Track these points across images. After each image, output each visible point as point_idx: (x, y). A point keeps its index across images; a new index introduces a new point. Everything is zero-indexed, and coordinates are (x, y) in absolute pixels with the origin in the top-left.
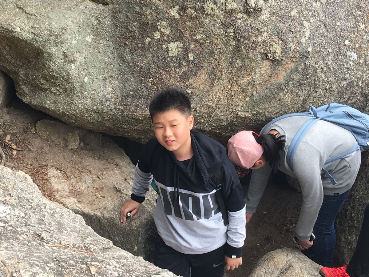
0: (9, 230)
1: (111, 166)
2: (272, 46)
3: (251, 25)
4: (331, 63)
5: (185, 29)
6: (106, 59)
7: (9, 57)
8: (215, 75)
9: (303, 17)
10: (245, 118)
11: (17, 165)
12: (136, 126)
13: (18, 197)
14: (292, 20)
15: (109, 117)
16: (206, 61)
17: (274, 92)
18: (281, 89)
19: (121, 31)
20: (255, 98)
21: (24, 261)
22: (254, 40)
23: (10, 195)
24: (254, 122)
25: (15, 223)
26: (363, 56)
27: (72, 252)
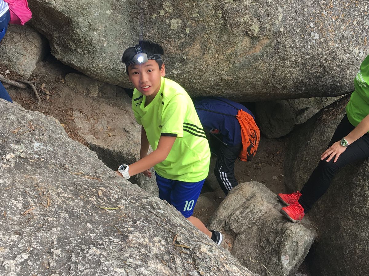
0: (42, 161)
1: (123, 112)
2: (252, 25)
3: (236, 8)
4: (298, 41)
5: (184, 8)
6: (121, 29)
7: (46, 22)
8: (206, 46)
9: (278, 3)
10: (228, 80)
11: (49, 107)
13: (49, 136)
14: (269, 6)
15: (122, 75)
16: (200, 34)
17: (252, 61)
18: (257, 59)
19: (134, 7)
20: (236, 65)
21: (52, 184)
22: (237, 21)
23: (43, 135)
24: (235, 84)
25: (46, 156)
26: (324, 36)
27: (86, 179)
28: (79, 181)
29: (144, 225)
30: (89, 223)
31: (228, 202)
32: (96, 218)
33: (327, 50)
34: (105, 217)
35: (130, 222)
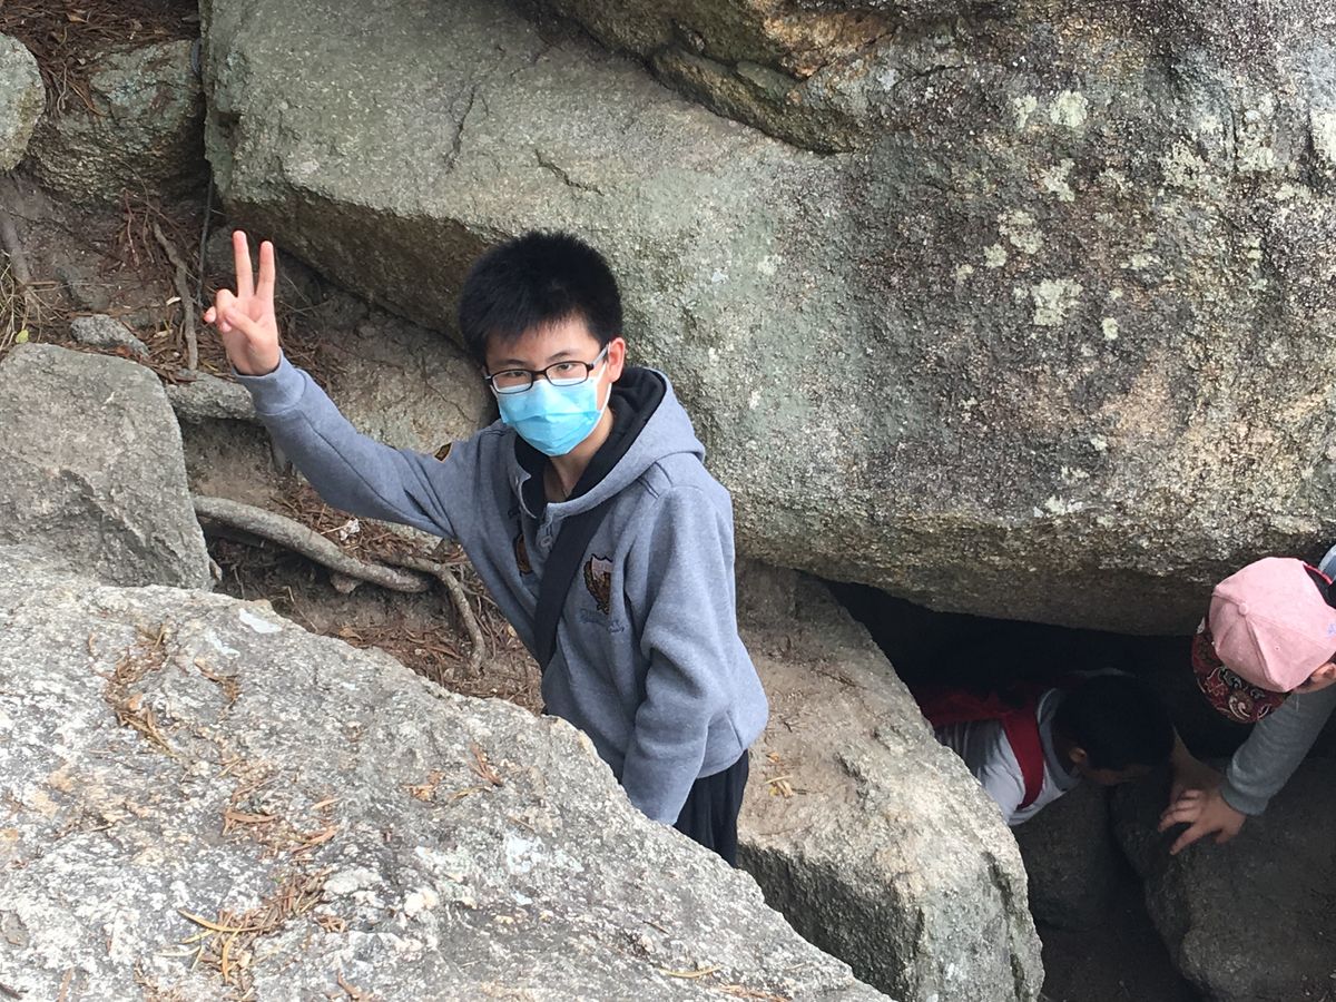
0: (544, 920)
1: (828, 684)
3: (1324, 224)
5: (1091, 235)
6: (822, 331)
8: (1193, 391)
10: (1297, 536)
11: (520, 669)
12: (914, 553)
13: (561, 808)
15: (826, 525)
19: (876, 240)
20: (1332, 469)
23: (537, 801)
25: (558, 894)
27: (728, 996)
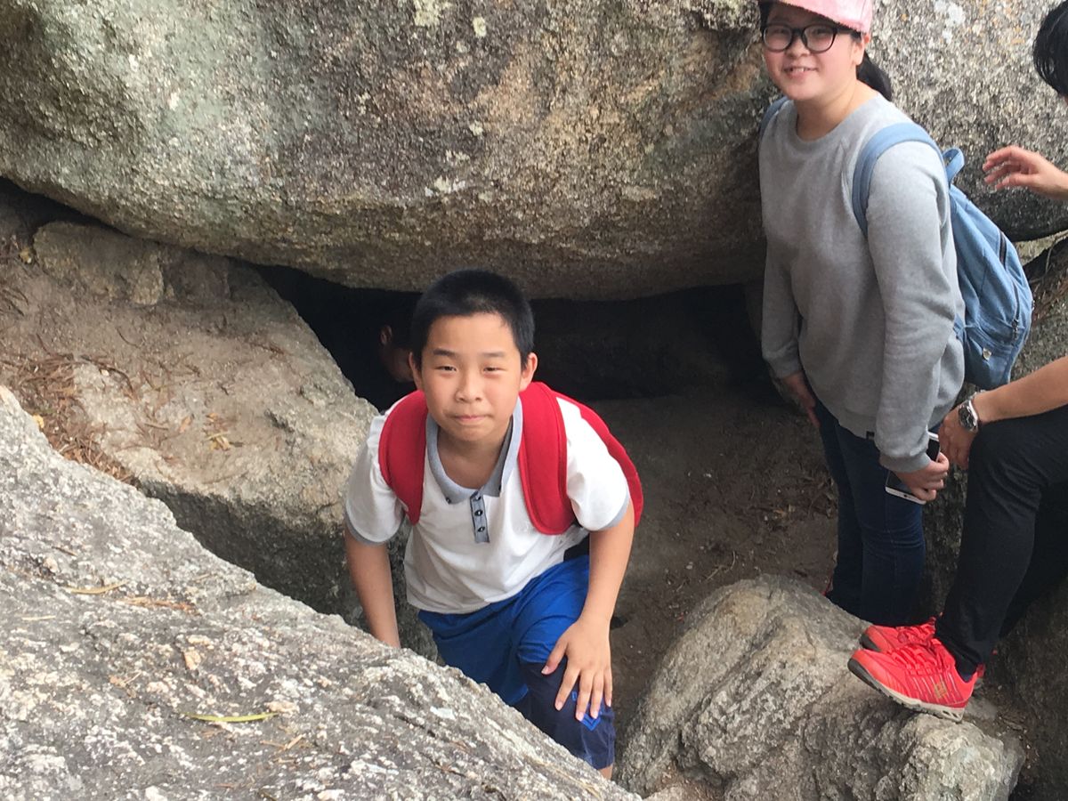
1: (259, 353)
4: (890, 36)
6: (230, 38)
8: (552, 80)
10: (643, 203)
12: (325, 233)
15: (246, 212)
16: (525, 38)
17: (726, 126)
18: (744, 116)
20: (670, 145)
24: (669, 216)
26: (983, 13)
27: (134, 608)
28: (105, 619)
29: (385, 776)
30: (156, 784)
31: (681, 660)
32: (182, 763)
33: (999, 65)
34: (218, 755)
35: (325, 765)
